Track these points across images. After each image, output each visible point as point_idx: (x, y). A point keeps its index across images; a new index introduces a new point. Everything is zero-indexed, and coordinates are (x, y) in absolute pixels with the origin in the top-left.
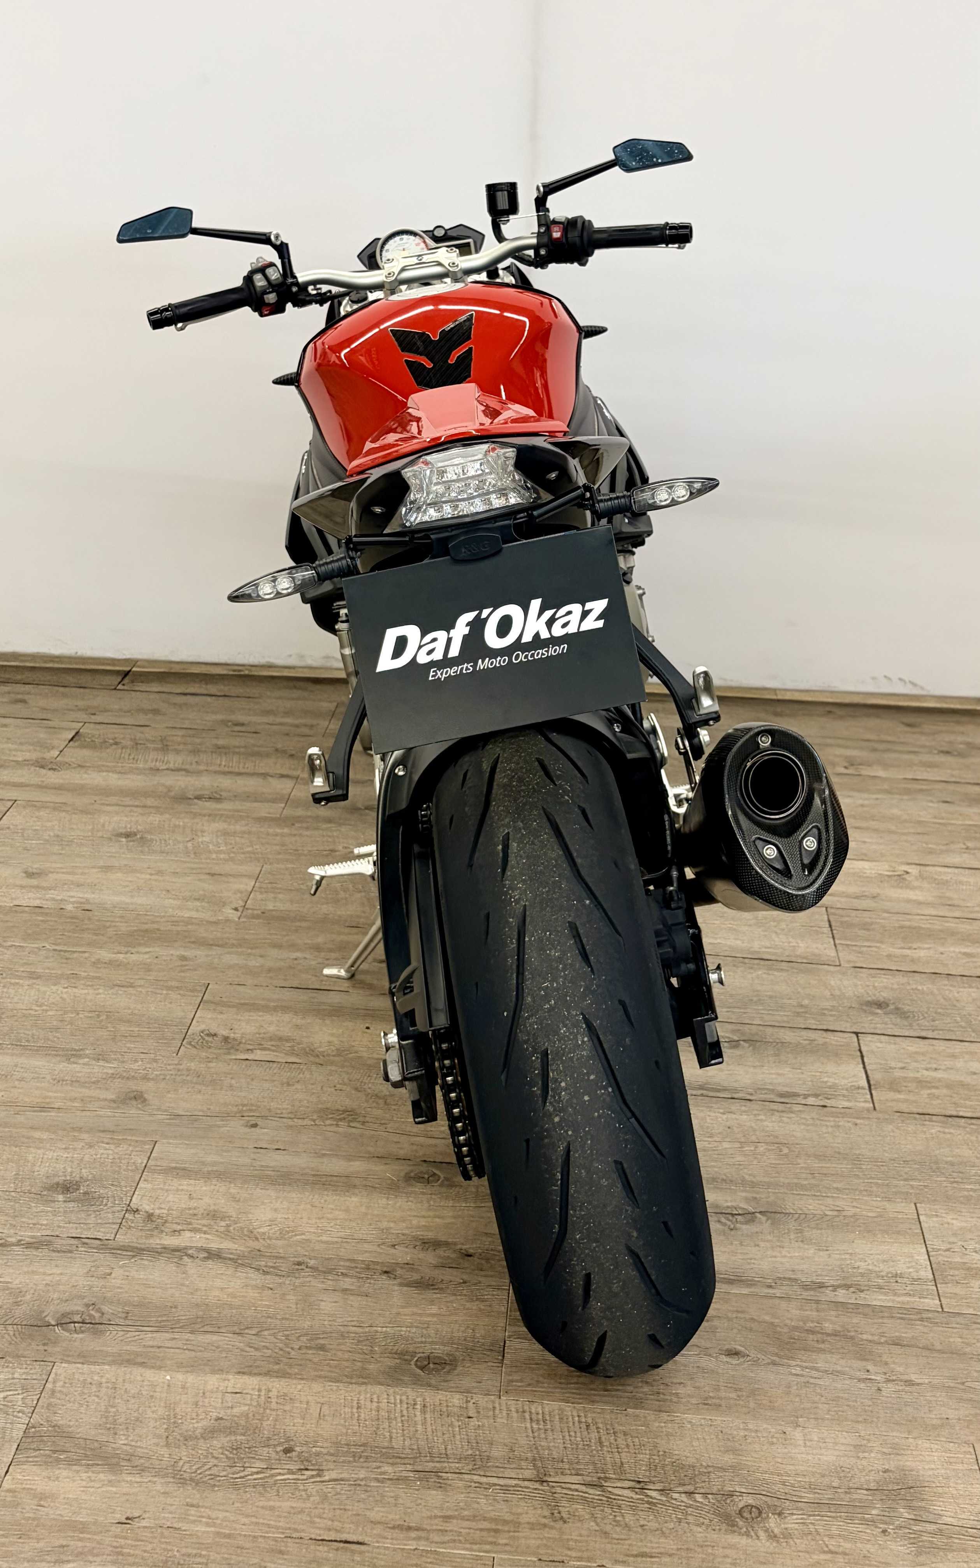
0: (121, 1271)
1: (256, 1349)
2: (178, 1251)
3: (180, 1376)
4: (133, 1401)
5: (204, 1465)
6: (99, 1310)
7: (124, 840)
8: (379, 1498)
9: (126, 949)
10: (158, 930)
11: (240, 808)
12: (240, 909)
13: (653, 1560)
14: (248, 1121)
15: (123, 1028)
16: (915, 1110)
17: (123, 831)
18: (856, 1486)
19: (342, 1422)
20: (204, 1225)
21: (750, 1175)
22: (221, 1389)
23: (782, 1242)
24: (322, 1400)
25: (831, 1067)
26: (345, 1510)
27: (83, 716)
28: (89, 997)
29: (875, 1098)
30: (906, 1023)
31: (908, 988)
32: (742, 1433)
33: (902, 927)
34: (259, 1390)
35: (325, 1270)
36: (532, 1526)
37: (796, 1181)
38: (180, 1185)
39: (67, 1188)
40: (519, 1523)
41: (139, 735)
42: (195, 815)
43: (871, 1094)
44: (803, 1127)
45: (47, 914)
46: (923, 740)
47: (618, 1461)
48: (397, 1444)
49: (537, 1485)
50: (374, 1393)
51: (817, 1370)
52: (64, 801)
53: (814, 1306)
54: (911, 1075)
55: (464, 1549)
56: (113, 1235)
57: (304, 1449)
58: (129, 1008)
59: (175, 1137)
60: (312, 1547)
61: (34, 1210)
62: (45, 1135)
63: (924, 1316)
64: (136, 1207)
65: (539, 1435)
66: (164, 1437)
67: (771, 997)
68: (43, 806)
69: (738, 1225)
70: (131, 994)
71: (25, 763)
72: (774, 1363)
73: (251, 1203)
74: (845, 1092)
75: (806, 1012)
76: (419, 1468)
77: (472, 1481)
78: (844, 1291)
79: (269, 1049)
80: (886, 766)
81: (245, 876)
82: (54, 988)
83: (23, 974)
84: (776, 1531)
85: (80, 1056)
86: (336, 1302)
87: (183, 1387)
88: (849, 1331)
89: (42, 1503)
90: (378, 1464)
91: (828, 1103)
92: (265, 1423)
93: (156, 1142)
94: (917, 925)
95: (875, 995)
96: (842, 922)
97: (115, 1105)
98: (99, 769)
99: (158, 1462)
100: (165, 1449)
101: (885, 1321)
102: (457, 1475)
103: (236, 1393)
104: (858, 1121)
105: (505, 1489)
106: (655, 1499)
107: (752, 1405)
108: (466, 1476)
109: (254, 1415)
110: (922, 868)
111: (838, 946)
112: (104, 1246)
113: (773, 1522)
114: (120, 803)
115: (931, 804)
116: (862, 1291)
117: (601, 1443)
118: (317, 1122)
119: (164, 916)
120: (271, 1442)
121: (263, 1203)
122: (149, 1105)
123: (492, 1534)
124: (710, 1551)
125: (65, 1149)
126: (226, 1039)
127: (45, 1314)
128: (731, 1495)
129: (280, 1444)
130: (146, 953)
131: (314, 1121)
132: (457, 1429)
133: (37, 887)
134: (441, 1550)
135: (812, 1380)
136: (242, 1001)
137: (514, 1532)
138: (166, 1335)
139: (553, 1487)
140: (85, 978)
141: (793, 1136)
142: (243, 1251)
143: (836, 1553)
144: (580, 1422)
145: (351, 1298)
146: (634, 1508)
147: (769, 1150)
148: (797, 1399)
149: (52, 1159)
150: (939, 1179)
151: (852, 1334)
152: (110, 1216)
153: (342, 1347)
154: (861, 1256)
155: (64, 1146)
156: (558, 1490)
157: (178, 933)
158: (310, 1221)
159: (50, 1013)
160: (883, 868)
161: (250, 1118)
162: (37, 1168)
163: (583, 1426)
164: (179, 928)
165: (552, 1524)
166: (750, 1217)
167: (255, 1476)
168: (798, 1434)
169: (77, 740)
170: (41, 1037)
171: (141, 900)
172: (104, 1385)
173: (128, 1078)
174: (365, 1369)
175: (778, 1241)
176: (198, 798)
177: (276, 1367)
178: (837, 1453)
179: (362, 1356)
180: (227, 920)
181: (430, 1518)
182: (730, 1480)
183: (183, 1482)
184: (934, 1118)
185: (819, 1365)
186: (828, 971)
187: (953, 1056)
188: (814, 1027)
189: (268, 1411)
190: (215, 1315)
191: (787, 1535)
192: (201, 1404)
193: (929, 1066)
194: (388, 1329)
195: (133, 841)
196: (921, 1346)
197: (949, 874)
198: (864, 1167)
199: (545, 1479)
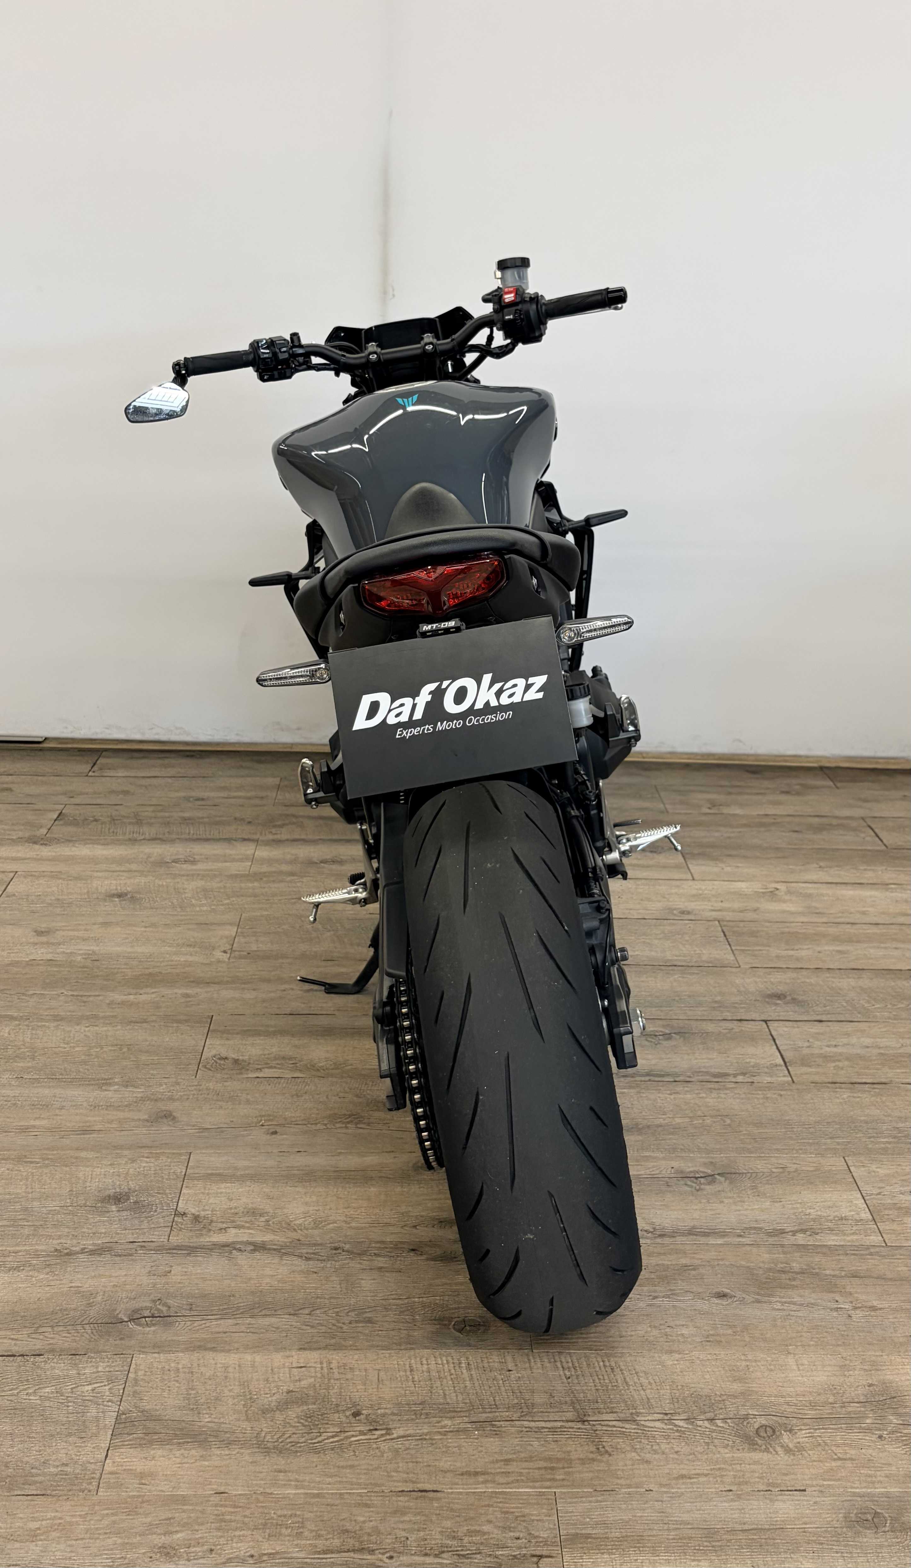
0: (180, 1268)
1: (312, 1327)
2: (228, 1246)
3: (249, 1357)
4: (210, 1382)
5: (284, 1434)
6: (165, 1305)
7: (117, 899)
8: (444, 1450)
9: (134, 991)
10: (160, 973)
11: (213, 867)
12: (229, 952)
13: (692, 1480)
14: (269, 1129)
15: (144, 1058)
16: (826, 1080)
17: (115, 892)
18: (848, 1400)
19: (399, 1385)
20: (246, 1222)
21: (703, 1144)
22: (287, 1364)
23: (742, 1197)
24: (378, 1367)
25: (751, 1050)
26: (417, 1462)
27: (64, 799)
28: (109, 1034)
29: (792, 1073)
30: (803, 1010)
31: (799, 981)
32: (744, 1363)
33: (783, 933)
34: (321, 1363)
35: (359, 1251)
36: (583, 1461)
37: (742, 1146)
38: (218, 1188)
39: (118, 1199)
40: (571, 1460)
41: (114, 813)
42: (175, 876)
43: (788, 1070)
44: (738, 1101)
45: (60, 966)
46: (766, 784)
47: (644, 1397)
48: (452, 1398)
49: (579, 1425)
50: (423, 1357)
51: (794, 1303)
52: (58, 870)
53: (780, 1249)
54: (816, 1051)
55: (527, 1487)
56: (167, 1237)
57: (370, 1412)
58: (147, 1041)
59: (207, 1147)
60: (394, 1498)
61: (92, 1220)
62: (91, 1155)
63: (872, 1250)
64: (183, 1210)
65: (572, 1380)
66: (244, 1412)
67: (689, 996)
68: (42, 875)
69: (702, 1186)
70: (146, 1028)
71: (20, 841)
72: (758, 1301)
73: (284, 1199)
74: (766, 1070)
75: (720, 1007)
76: (474, 1419)
77: (522, 1426)
78: (802, 1235)
79: (275, 1067)
80: (741, 805)
81: (228, 924)
82: (78, 1028)
83: (48, 1018)
84: (791, 1445)
85: (110, 1084)
86: (374, 1279)
87: (253, 1366)
88: (814, 1269)
89: (143, 1481)
90: (437, 1419)
91: (755, 1079)
92: (331, 1392)
93: (191, 1153)
94: (795, 930)
95: (773, 989)
96: (734, 932)
97: (149, 1124)
98: (85, 841)
99: (241, 1435)
100: (246, 1423)
101: (841, 1257)
102: (508, 1423)
103: (301, 1367)
104: (782, 1093)
105: (553, 1430)
106: (683, 1427)
107: (747, 1339)
108: (517, 1423)
109: (320, 1386)
110: (788, 884)
111: (735, 952)
112: (160, 1249)
113: (786, 1438)
114: (107, 869)
115: (784, 834)
116: (817, 1234)
117: (627, 1383)
118: (328, 1126)
119: (163, 961)
120: (340, 1408)
121: (294, 1199)
122: (178, 1122)
123: (549, 1471)
124: (738, 1467)
125: (111, 1165)
126: (236, 1061)
127: (117, 1312)
128: (746, 1417)
129: (348, 1409)
130: (153, 993)
131: (326, 1125)
132: (501, 1382)
133: (47, 943)
134: (508, 1490)
135: (792, 1313)
136: (245, 1029)
137: (568, 1468)
138: (229, 1321)
139: (594, 1425)
140: (103, 1018)
141: (732, 1109)
142: (285, 1242)
143: (845, 1459)
144: (605, 1366)
145: (387, 1274)
146: (667, 1437)
147: (714, 1122)
148: (784, 1331)
149: (100, 1175)
150: (858, 1136)
151: (817, 1271)
152: (161, 1220)
153: (387, 1319)
154: (809, 1205)
155: (109, 1163)
156: (599, 1427)
157: (178, 975)
158: (339, 1211)
159: (77, 1049)
160: (757, 886)
161: (270, 1127)
162: (88, 1184)
163: (609, 1370)
164: (178, 971)
165: (599, 1457)
166: (711, 1178)
167: (332, 1440)
168: (791, 1360)
169: (61, 820)
170: (73, 1070)
171: (141, 949)
172: (181, 1370)
173: (156, 1100)
174: (411, 1336)
175: (739, 1197)
176: (175, 861)
177: (333, 1341)
178: (827, 1373)
179: (406, 1325)
180: (219, 961)
181: (493, 1462)
182: (742, 1406)
183: (267, 1451)
184: (843, 1086)
185: (795, 1300)
186: (732, 972)
187: (848, 1035)
188: (730, 1018)
189: (332, 1381)
190: (270, 1299)
191: (801, 1449)
192: (271, 1379)
193: (829, 1043)
194: (424, 1299)
195: (125, 900)
196: (875, 1276)
197: (811, 889)
198: (795, 1130)
199: (585, 1419)
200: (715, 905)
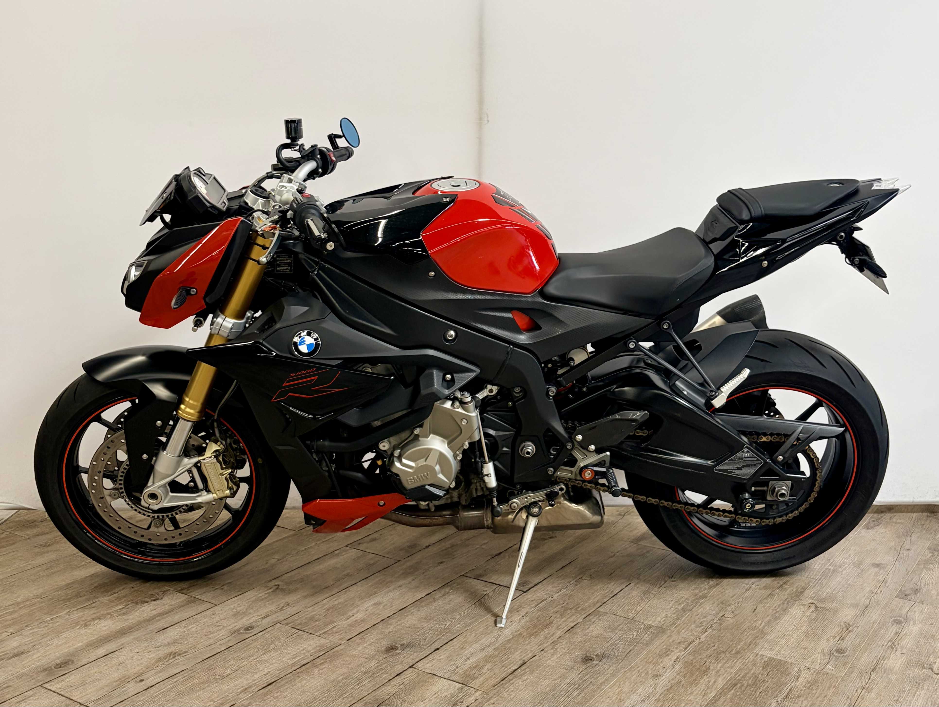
200: (259, 613)
